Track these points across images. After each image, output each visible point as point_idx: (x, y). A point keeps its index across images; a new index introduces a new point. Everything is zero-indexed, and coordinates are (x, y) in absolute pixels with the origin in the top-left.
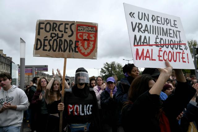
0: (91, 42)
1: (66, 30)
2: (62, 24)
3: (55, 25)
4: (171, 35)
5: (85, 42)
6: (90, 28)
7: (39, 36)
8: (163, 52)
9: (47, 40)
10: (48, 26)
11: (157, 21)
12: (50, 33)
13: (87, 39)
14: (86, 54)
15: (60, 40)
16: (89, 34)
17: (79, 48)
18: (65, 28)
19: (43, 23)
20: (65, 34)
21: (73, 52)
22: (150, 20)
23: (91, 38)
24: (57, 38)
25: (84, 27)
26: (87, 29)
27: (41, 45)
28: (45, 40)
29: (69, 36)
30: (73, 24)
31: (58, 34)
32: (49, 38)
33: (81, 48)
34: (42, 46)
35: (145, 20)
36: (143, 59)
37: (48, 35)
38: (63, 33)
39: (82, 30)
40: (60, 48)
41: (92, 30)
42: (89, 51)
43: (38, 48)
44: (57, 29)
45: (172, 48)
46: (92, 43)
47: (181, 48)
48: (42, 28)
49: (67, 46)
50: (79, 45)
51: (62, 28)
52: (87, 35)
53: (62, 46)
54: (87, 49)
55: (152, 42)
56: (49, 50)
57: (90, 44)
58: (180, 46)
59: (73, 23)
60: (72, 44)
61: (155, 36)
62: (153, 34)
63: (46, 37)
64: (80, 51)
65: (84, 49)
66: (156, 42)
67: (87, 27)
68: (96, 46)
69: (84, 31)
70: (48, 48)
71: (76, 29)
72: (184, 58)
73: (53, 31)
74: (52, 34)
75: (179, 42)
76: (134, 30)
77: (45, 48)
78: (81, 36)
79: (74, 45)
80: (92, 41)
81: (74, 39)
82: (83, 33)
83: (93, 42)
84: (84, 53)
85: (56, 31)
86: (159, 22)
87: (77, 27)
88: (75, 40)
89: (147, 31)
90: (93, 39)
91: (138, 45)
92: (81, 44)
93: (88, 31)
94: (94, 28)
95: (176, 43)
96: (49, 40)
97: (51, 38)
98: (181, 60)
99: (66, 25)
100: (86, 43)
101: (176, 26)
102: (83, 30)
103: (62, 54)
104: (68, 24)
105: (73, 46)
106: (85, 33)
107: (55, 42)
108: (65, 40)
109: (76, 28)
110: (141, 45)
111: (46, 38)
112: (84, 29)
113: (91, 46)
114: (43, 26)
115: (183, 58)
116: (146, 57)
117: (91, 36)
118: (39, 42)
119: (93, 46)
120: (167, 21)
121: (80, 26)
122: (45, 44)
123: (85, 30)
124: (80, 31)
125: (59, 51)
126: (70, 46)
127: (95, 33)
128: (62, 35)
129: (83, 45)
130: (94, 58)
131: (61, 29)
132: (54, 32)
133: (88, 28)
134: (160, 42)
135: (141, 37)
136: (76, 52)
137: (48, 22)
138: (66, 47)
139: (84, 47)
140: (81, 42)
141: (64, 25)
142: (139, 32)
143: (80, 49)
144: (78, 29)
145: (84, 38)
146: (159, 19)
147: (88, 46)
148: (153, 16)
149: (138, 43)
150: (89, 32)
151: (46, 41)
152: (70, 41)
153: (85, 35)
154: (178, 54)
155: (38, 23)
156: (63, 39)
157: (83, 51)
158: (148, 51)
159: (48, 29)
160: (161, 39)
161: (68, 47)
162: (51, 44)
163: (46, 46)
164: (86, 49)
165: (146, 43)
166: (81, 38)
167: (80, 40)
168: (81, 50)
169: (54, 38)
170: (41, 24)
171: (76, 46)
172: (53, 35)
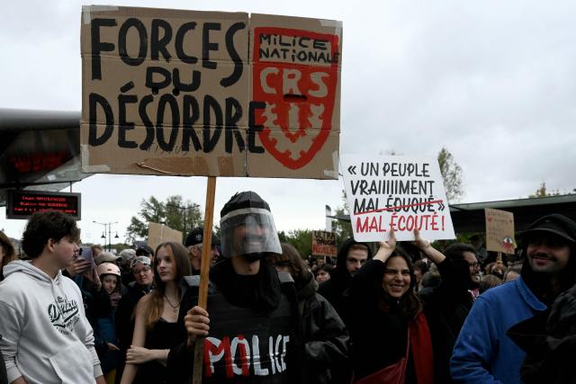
0: (313, 108)
1: (211, 53)
2: (192, 26)
3: (162, 33)
4: (415, 191)
5: (292, 105)
6: (310, 43)
7: (97, 81)
8: (399, 217)
9: (133, 99)
10: (133, 35)
11: (393, 171)
12: (143, 68)
13: (297, 92)
14: (295, 156)
15: (190, 101)
16: (306, 71)
17: (268, 132)
18: (208, 47)
19: (111, 23)
20: (206, 74)
21: (241, 150)
22: (381, 172)
23: (316, 87)
24: (176, 92)
25: (286, 39)
26: (298, 49)
27: (110, 121)
28: (123, 100)
29: (226, 82)
30: (240, 26)
31: (176, 71)
32: (141, 91)
33: (276, 133)
34: (116, 128)
35: (371, 174)
36: (367, 231)
37: (138, 75)
38: (198, 66)
39: (275, 51)
40: (189, 133)
41: (319, 52)
42: (304, 144)
43: (99, 135)
44: (171, 48)
45: (415, 211)
46: (317, 110)
47: (431, 208)
48: (109, 47)
49: (219, 123)
50: (265, 119)
51: (193, 44)
52: (298, 74)
53: (198, 128)
54: (297, 135)
55: (382, 205)
56: (146, 146)
57: (312, 115)
58: (429, 206)
59: (238, 22)
60: (239, 115)
61: (387, 196)
62: (384, 193)
63: (129, 86)
64: (270, 145)
65: (289, 135)
66: (388, 206)
67: (297, 39)
68: (333, 124)
69: (285, 57)
70: (138, 134)
71: (252, 49)
72: (436, 224)
73: (155, 57)
74: (150, 71)
75: (429, 199)
76: (354, 192)
77: (130, 135)
78: (275, 81)
79: (247, 122)
80: (317, 101)
81: (244, 92)
82: (281, 66)
83: (322, 108)
84: (288, 153)
85: (167, 57)
86: (395, 173)
87: (258, 41)
88: (249, 98)
89: (375, 190)
90: (322, 92)
91: (360, 212)
92: (275, 117)
93: (302, 56)
94: (328, 45)
95: (423, 201)
96: (140, 99)
97: (149, 92)
98: (430, 227)
99: (211, 32)
100: (294, 109)
101: (426, 174)
102: (281, 53)
103: (199, 159)
104: (217, 27)
105: (243, 124)
106: (289, 66)
107: (168, 106)
108: (210, 101)
109: (252, 43)
110: (364, 212)
111: (129, 93)
112: (285, 51)
113: (316, 122)
114: (109, 35)
115: (433, 224)
116: (371, 227)
117: (316, 78)
118: (100, 109)
119: (321, 121)
120: (410, 168)
121: (269, 37)
122: (128, 120)
123: (289, 55)
124: (270, 59)
125: (185, 147)
126: (232, 123)
127: (329, 65)
128: (197, 75)
129: (282, 122)
130: (326, 173)
131: (187, 52)
132: (161, 63)
133: (300, 44)
134: (395, 204)
135: (364, 200)
136: (254, 149)
137: (133, 19)
138: (212, 130)
139: (285, 128)
140: (274, 106)
141: (199, 29)
142: (361, 193)
143: (270, 137)
144: (261, 51)
145: (286, 91)
146: (396, 168)
147: (304, 123)
148: (386, 164)
149: (359, 211)
150: (307, 62)
151: (128, 106)
152: (231, 102)
153: (291, 76)
154: (424, 219)
155: (88, 21)
156: (199, 96)
157: (283, 145)
158: (374, 219)
159: (133, 50)
160: (397, 199)
161: (224, 130)
162: (153, 118)
163: (132, 125)
164: (293, 138)
165: (373, 208)
166: (274, 91)
167: (271, 98)
168: (275, 142)
169: (162, 92)
170: (102, 29)
171: (255, 127)
172: (158, 78)
